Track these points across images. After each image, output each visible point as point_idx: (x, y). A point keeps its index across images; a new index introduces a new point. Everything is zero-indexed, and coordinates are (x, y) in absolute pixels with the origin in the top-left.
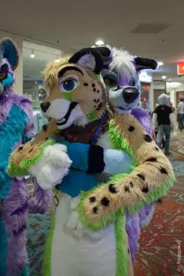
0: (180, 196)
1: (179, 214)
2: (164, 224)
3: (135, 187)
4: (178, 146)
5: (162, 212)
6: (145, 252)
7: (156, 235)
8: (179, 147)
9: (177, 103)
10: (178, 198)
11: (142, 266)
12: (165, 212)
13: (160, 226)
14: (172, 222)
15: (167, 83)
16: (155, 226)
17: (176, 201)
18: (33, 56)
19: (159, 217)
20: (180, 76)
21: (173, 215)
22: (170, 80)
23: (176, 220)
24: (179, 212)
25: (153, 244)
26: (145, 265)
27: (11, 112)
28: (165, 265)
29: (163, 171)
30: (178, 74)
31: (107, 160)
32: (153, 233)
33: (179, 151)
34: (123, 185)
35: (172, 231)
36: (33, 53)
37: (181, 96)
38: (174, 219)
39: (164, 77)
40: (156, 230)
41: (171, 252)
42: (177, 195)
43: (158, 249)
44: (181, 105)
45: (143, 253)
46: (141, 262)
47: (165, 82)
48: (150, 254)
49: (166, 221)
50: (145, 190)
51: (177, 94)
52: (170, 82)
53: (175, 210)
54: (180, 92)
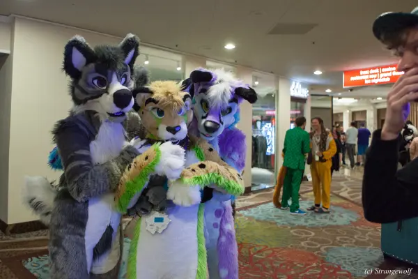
0: (322, 249)
1: (313, 267)
4: (343, 187)
5: (292, 262)
8: (343, 190)
10: (319, 249)
12: (296, 263)
14: (301, 275)
15: (335, 100)
17: (316, 253)
19: (286, 268)
20: (351, 90)
21: (305, 267)
22: (339, 94)
23: (308, 273)
24: (314, 265)
30: (344, 87)
38: (306, 271)
39: (328, 91)
42: (319, 246)
47: (332, 97)
49: (293, 273)
52: (340, 98)
53: (309, 262)
54: (358, 112)
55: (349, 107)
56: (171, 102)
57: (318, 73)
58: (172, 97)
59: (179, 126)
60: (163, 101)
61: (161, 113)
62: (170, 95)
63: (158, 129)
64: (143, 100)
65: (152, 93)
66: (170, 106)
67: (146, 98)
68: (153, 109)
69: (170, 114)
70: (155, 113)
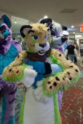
0: (82, 87)
2: (74, 100)
3: (66, 78)
4: (80, 63)
6: (66, 113)
7: (71, 104)
9: (80, 44)
11: (64, 119)
12: (74, 94)
13: (73, 101)
14: (78, 99)
15: (76, 36)
16: (70, 100)
17: (80, 89)
18: (16, 22)
19: (72, 96)
20: (81, 32)
21: (78, 95)
22: (77, 34)
23: (80, 98)
24: (81, 94)
25: (70, 109)
26: (66, 119)
27: (10, 48)
28: (75, 119)
29: (77, 71)
30: (81, 31)
31: (53, 69)
32: (69, 104)
33: (81, 66)
34: (62, 77)
35: (78, 103)
36: (16, 21)
37: (82, 41)
38: (79, 97)
39: (74, 33)
40: (70, 102)
41: (78, 113)
42: (80, 86)
43: (72, 111)
44: (82, 45)
45: (65, 113)
46: (64, 117)
47: (75, 35)
48: (68, 113)
49: (75, 98)
50: (70, 79)
51: (80, 40)
52: (77, 35)
53: (79, 93)
54: (81, 39)
55: (79, 38)
56: (41, 31)
57: (73, 27)
58: (42, 29)
59: (46, 44)
60: (37, 31)
61: (36, 38)
62: (41, 28)
63: (34, 46)
64: (27, 31)
65: (31, 27)
66: (40, 33)
67: (28, 31)
68: (32, 36)
69: (41, 38)
70: (33, 38)
